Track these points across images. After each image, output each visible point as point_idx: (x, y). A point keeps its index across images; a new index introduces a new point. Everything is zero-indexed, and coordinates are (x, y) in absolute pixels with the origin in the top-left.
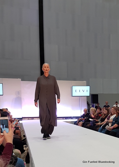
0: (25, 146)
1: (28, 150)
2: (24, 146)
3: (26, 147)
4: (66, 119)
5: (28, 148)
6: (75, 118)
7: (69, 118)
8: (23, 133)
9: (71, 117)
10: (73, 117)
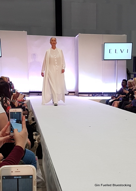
2: (34, 133)
4: (93, 96)
6: (108, 95)
7: (97, 95)
8: (32, 114)
9: (101, 93)
10: (104, 93)
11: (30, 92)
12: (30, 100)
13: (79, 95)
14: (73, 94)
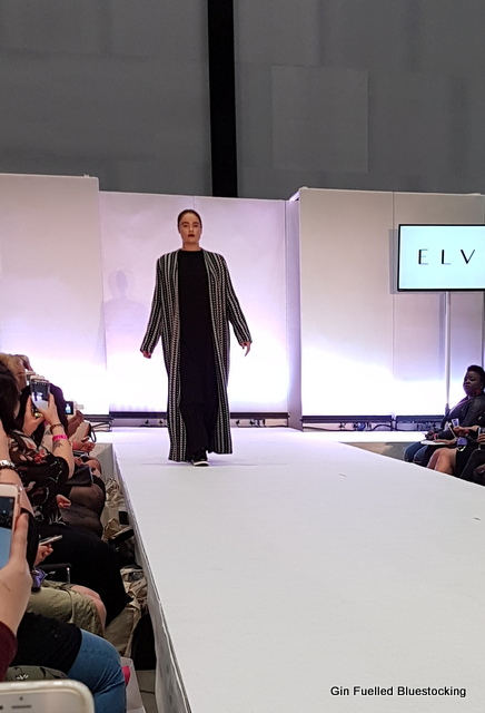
0: (130, 570)
1: (143, 594)
2: (125, 571)
3: (132, 578)
5: (143, 582)
6: (414, 425)
7: (373, 425)
9: (388, 418)
10: (400, 419)
11: (114, 415)
12: (114, 446)
13: (304, 425)
14: (282, 421)
